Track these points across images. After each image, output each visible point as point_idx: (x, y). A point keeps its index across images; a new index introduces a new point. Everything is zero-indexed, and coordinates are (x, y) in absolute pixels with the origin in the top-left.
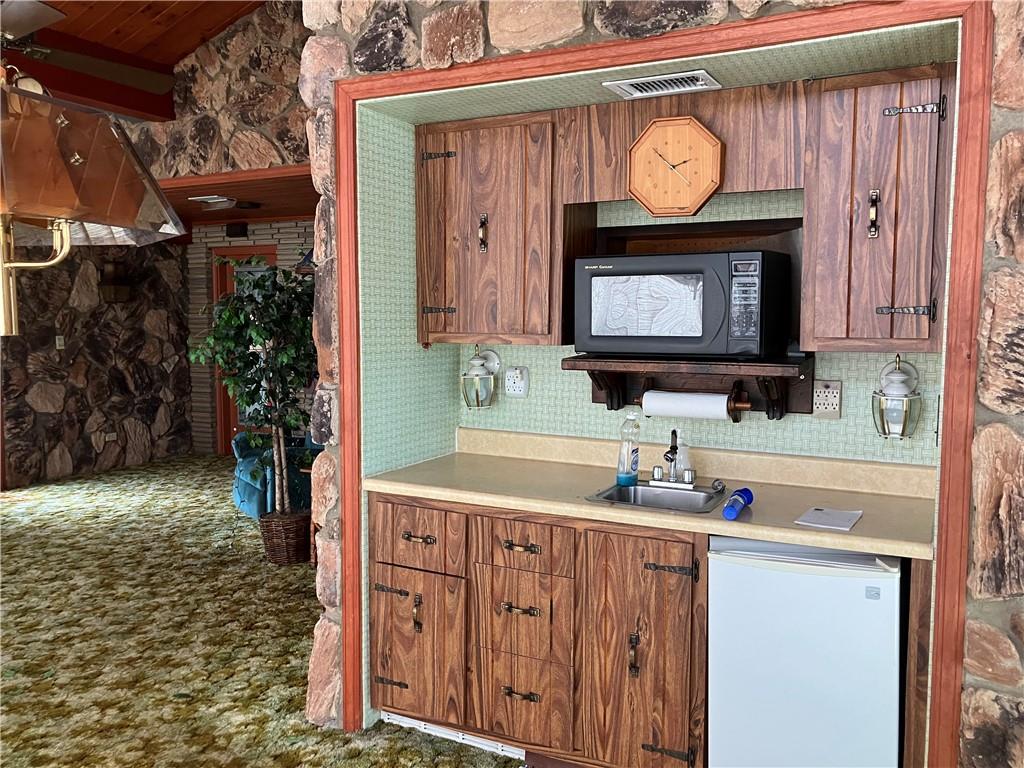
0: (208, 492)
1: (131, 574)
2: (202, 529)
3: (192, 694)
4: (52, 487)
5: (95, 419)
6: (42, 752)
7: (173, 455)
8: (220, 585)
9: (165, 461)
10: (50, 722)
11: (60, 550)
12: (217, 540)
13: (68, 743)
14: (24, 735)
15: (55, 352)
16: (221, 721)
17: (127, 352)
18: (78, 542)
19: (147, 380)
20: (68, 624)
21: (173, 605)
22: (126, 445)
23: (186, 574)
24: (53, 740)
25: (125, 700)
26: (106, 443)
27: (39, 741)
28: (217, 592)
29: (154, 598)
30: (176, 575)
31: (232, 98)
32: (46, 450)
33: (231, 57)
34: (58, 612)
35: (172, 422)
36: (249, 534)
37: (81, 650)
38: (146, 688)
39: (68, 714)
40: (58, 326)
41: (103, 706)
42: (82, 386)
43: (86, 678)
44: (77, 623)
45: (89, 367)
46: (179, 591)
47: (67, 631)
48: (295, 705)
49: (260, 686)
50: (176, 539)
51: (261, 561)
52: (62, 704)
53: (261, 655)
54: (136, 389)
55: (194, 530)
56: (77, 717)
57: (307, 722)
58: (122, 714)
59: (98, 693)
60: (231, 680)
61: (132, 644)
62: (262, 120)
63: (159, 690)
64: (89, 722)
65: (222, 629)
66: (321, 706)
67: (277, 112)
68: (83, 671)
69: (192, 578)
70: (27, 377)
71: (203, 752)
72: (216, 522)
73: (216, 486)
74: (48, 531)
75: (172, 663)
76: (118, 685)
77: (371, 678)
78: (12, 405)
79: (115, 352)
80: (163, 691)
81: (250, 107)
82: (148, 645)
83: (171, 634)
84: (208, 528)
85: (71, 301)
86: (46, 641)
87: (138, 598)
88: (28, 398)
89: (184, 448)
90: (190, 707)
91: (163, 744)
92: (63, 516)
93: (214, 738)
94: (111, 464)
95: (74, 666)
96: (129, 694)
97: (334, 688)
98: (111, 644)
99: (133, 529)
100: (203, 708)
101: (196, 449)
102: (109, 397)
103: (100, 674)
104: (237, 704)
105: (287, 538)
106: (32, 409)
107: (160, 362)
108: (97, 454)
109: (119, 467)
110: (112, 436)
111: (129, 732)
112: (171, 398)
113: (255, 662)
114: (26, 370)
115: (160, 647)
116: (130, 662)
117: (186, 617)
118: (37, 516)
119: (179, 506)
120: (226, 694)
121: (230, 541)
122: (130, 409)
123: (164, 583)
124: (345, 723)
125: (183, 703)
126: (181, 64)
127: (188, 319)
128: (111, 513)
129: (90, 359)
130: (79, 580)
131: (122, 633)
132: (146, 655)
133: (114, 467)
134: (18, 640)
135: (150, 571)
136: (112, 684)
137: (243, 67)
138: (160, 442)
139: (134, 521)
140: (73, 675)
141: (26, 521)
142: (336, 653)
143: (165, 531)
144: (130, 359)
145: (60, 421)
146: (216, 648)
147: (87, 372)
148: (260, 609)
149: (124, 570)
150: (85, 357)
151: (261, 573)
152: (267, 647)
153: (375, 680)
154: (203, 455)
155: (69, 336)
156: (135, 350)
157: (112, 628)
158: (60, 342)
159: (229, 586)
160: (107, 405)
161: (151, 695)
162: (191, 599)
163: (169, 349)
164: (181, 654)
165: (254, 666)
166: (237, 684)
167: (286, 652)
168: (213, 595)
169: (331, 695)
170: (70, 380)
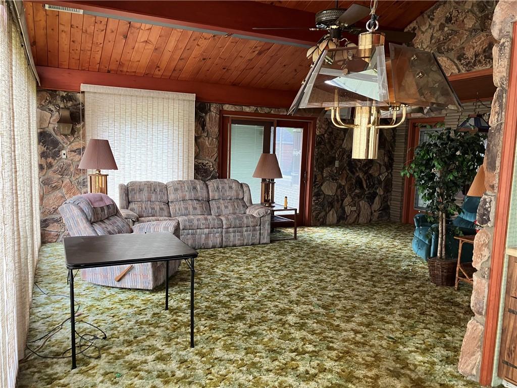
0: (398, 241)
1: (364, 274)
2: (396, 259)
3: (395, 339)
4: (328, 228)
5: (348, 200)
6: (331, 345)
7: (380, 220)
8: (406, 288)
9: (377, 222)
10: (334, 332)
11: (333, 257)
12: (404, 265)
13: (342, 344)
14: (324, 335)
15: (334, 168)
16: (411, 356)
17: (364, 169)
18: (340, 254)
19: (372, 183)
20: (338, 290)
21: (384, 293)
22: (360, 213)
23: (389, 280)
24: (335, 341)
25: (365, 332)
26: (351, 211)
27: (329, 339)
28: (405, 292)
29: (375, 288)
30: (384, 279)
31: (433, 41)
32: (327, 211)
33: (435, 20)
34: (334, 284)
35: (381, 204)
36: (420, 266)
37: (344, 304)
38: (374, 329)
39: (341, 331)
40: (337, 156)
41: (356, 332)
42: (343, 184)
43: (347, 317)
44: (342, 291)
45: (348, 176)
46: (386, 287)
47: (338, 293)
48: (451, 361)
49: (430, 345)
50: (383, 261)
51: (427, 281)
52: (338, 326)
53: (429, 329)
54: (367, 187)
55: (392, 259)
56: (345, 333)
57: (458, 372)
58: (364, 338)
59: (352, 325)
60: (414, 337)
61: (366, 307)
62: (449, 50)
63: (379, 332)
64: (350, 337)
65: (408, 310)
66: (467, 366)
67: (458, 45)
68: (346, 313)
69: (392, 282)
70: (323, 178)
71: (402, 368)
72: (402, 257)
73: (401, 239)
74: (327, 247)
75: (385, 321)
76: (361, 324)
77: (499, 360)
78: (316, 190)
79: (359, 169)
80: (382, 333)
81: (443, 44)
82: (374, 309)
83: (384, 307)
84: (399, 259)
85: (343, 145)
86: (330, 296)
87: (367, 286)
88: (322, 188)
89: (387, 218)
90: (395, 345)
91: (383, 358)
92: (333, 242)
93: (408, 363)
94: (352, 221)
95: (342, 310)
96: (366, 330)
97: (476, 359)
98: (357, 304)
99: (363, 253)
100: (401, 347)
101: (392, 219)
102: (355, 190)
103: (353, 317)
104: (418, 350)
105: (442, 272)
106: (323, 193)
107: (379, 175)
108: (347, 216)
109: (356, 223)
110: (354, 208)
111: (367, 347)
112: (382, 193)
113: (426, 332)
114: (323, 175)
115: (379, 311)
116: (366, 315)
117: (390, 301)
118: (323, 240)
119: (384, 246)
120: (412, 344)
121: (410, 268)
122: (363, 196)
123: (379, 282)
124: (481, 380)
125: (392, 342)
126: (408, 27)
127: (394, 154)
128: (353, 244)
129: (348, 172)
130: (342, 272)
131: (362, 301)
132: (373, 313)
133: (353, 222)
134: (319, 292)
135: (372, 274)
136: (359, 323)
137: (441, 23)
138: (375, 214)
139: (364, 249)
140: (342, 314)
141: (319, 241)
142: (479, 340)
143: (378, 257)
144: (366, 173)
145: (333, 199)
146: (406, 320)
147: (346, 178)
148: (428, 306)
149: (360, 272)
150: (346, 171)
151: (427, 287)
152: (432, 326)
153: (502, 362)
154: (394, 223)
155: (340, 161)
156: (369, 169)
157: (357, 297)
158: (337, 164)
159: (411, 290)
160: (354, 194)
161: (376, 333)
162: (392, 292)
163: (383, 169)
164: (389, 318)
165: (426, 335)
166: (417, 340)
167: (442, 331)
168: (403, 293)
169: (474, 362)
170: (339, 181)
